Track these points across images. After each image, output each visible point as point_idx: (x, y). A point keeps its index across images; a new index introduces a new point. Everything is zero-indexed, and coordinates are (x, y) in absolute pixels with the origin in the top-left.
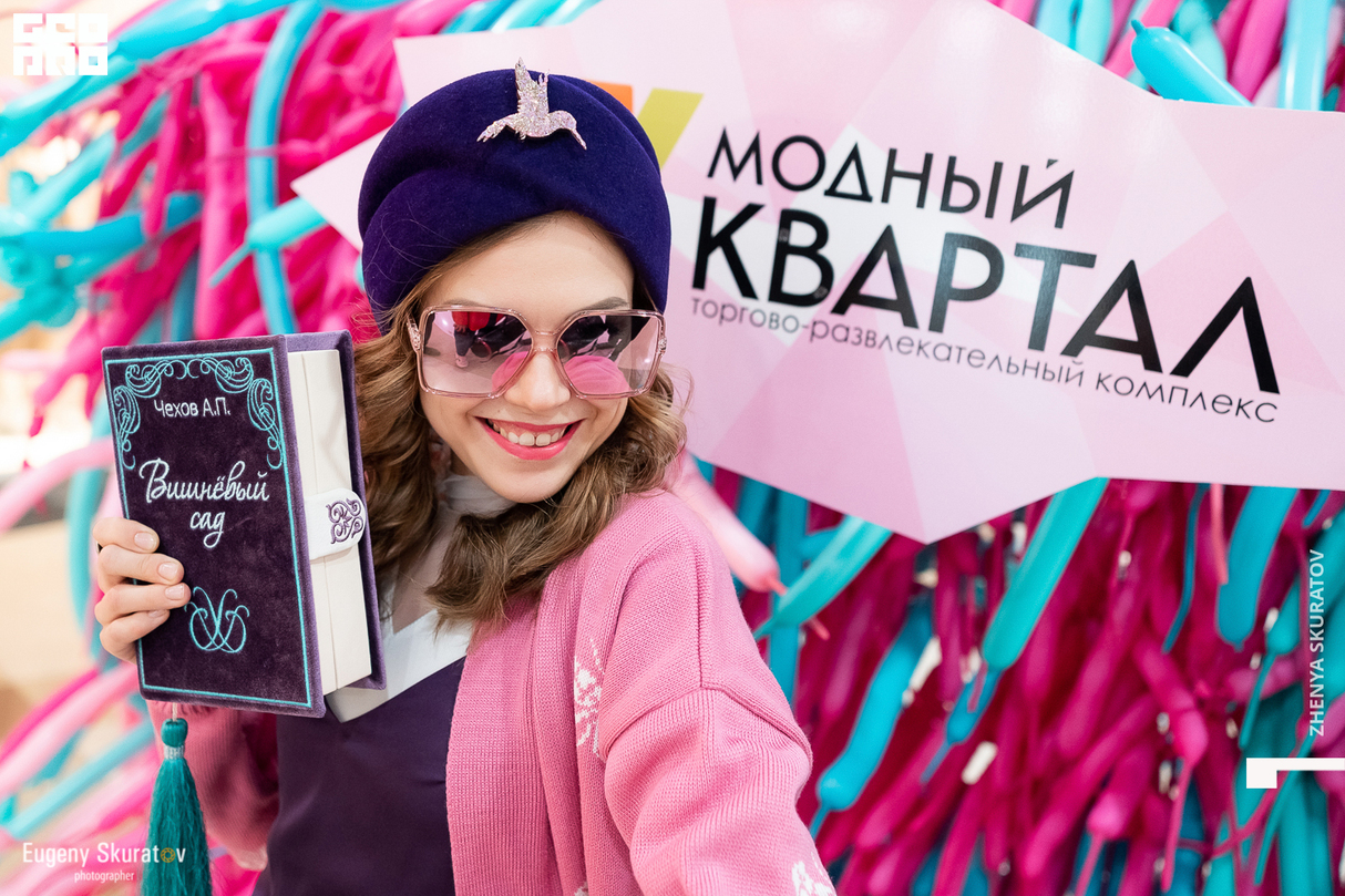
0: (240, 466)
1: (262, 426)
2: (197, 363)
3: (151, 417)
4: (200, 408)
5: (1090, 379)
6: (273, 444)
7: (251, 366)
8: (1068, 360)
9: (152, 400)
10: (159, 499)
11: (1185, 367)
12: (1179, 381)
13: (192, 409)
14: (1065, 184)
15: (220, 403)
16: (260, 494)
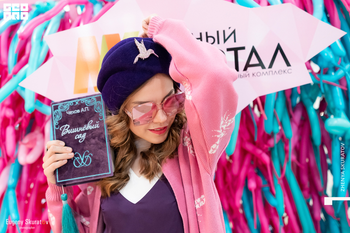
0: (91, 121)
1: (98, 111)
2: (80, 101)
3: (65, 115)
4: (80, 111)
5: (251, 75)
6: (101, 115)
7: (95, 99)
8: (245, 72)
9: (66, 111)
10: (66, 134)
11: (271, 66)
12: (270, 69)
13: (78, 111)
14: (234, 32)
15: (86, 109)
16: (97, 126)
